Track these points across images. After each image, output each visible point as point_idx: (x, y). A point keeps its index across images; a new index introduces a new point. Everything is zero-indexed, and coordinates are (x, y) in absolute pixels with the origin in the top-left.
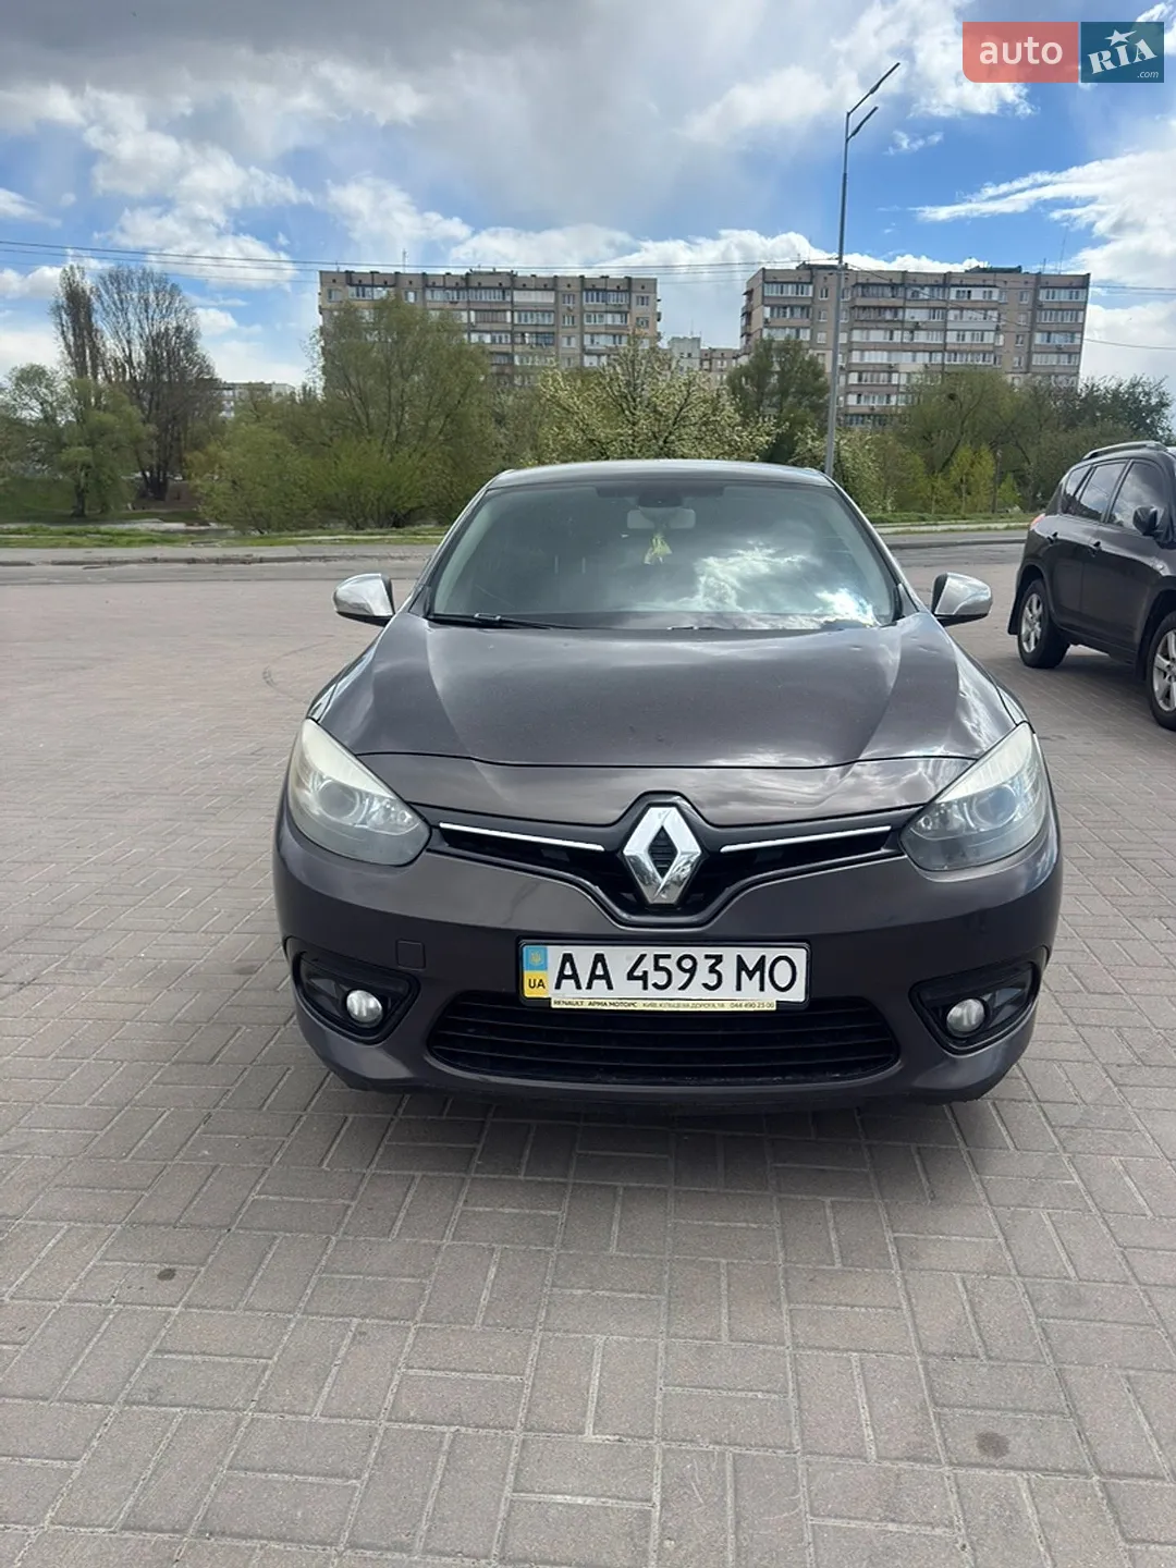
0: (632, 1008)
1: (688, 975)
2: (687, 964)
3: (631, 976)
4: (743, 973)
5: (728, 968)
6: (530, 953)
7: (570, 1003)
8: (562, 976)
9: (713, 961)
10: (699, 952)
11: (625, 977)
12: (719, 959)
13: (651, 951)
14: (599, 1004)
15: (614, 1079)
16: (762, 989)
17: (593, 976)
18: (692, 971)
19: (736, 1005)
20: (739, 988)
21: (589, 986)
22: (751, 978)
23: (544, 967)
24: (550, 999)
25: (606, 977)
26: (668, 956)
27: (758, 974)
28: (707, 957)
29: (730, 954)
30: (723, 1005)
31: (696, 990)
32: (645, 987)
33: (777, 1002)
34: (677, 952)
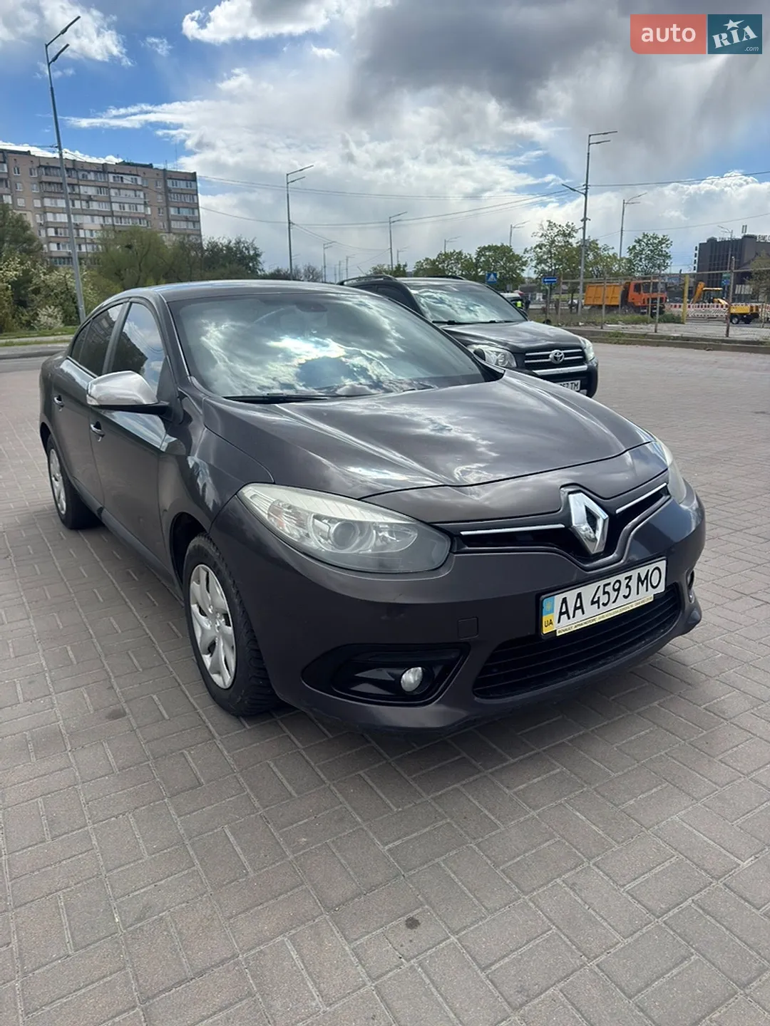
0: (594, 622)
1: (616, 593)
2: (617, 586)
3: (593, 603)
4: (640, 583)
5: (633, 583)
6: (547, 604)
7: (566, 630)
8: (561, 614)
9: (628, 580)
10: (622, 577)
11: (590, 603)
12: (630, 578)
13: (602, 583)
14: (579, 625)
15: (579, 672)
16: (647, 590)
17: (576, 609)
18: (618, 590)
19: (638, 604)
20: (638, 593)
21: (574, 617)
22: (642, 584)
23: (552, 611)
24: (556, 631)
25: (581, 607)
26: (609, 584)
27: (645, 581)
28: (626, 578)
29: (634, 573)
30: (632, 606)
31: (621, 601)
32: (599, 607)
33: (654, 595)
34: (612, 580)
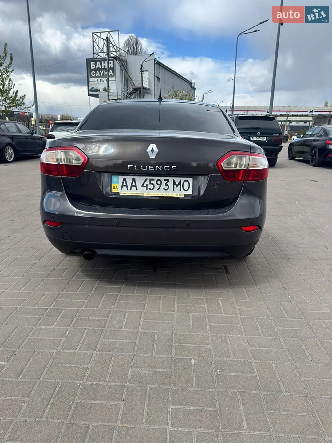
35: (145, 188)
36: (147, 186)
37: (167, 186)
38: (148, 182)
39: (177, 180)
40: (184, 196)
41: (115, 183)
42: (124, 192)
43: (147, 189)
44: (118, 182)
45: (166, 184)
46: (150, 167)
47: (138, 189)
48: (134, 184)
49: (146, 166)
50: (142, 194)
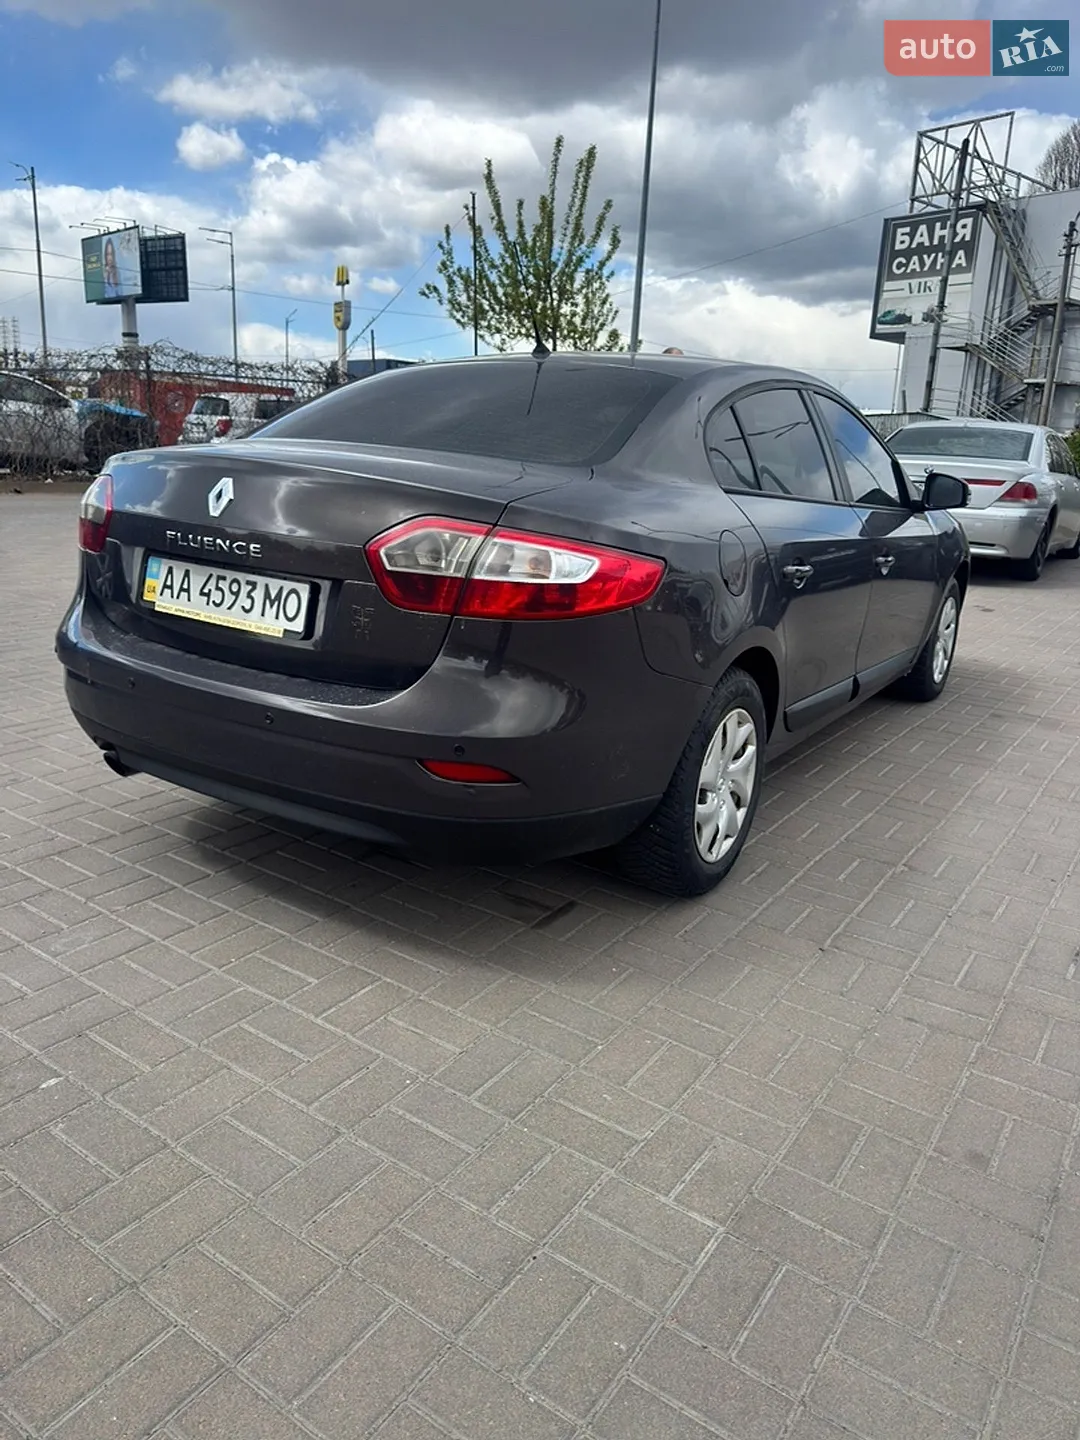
35: (206, 598)
36: (208, 595)
37: (249, 601)
38: (211, 585)
39: (275, 585)
40: (281, 635)
41: (152, 577)
42: (166, 604)
43: (208, 604)
44: (156, 577)
45: (249, 596)
46: (205, 539)
47: (192, 598)
48: (185, 586)
49: (199, 538)
50: (198, 614)
